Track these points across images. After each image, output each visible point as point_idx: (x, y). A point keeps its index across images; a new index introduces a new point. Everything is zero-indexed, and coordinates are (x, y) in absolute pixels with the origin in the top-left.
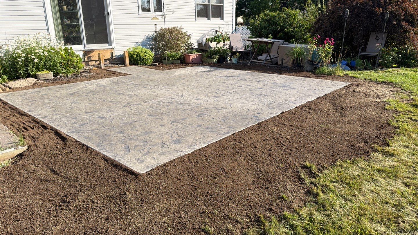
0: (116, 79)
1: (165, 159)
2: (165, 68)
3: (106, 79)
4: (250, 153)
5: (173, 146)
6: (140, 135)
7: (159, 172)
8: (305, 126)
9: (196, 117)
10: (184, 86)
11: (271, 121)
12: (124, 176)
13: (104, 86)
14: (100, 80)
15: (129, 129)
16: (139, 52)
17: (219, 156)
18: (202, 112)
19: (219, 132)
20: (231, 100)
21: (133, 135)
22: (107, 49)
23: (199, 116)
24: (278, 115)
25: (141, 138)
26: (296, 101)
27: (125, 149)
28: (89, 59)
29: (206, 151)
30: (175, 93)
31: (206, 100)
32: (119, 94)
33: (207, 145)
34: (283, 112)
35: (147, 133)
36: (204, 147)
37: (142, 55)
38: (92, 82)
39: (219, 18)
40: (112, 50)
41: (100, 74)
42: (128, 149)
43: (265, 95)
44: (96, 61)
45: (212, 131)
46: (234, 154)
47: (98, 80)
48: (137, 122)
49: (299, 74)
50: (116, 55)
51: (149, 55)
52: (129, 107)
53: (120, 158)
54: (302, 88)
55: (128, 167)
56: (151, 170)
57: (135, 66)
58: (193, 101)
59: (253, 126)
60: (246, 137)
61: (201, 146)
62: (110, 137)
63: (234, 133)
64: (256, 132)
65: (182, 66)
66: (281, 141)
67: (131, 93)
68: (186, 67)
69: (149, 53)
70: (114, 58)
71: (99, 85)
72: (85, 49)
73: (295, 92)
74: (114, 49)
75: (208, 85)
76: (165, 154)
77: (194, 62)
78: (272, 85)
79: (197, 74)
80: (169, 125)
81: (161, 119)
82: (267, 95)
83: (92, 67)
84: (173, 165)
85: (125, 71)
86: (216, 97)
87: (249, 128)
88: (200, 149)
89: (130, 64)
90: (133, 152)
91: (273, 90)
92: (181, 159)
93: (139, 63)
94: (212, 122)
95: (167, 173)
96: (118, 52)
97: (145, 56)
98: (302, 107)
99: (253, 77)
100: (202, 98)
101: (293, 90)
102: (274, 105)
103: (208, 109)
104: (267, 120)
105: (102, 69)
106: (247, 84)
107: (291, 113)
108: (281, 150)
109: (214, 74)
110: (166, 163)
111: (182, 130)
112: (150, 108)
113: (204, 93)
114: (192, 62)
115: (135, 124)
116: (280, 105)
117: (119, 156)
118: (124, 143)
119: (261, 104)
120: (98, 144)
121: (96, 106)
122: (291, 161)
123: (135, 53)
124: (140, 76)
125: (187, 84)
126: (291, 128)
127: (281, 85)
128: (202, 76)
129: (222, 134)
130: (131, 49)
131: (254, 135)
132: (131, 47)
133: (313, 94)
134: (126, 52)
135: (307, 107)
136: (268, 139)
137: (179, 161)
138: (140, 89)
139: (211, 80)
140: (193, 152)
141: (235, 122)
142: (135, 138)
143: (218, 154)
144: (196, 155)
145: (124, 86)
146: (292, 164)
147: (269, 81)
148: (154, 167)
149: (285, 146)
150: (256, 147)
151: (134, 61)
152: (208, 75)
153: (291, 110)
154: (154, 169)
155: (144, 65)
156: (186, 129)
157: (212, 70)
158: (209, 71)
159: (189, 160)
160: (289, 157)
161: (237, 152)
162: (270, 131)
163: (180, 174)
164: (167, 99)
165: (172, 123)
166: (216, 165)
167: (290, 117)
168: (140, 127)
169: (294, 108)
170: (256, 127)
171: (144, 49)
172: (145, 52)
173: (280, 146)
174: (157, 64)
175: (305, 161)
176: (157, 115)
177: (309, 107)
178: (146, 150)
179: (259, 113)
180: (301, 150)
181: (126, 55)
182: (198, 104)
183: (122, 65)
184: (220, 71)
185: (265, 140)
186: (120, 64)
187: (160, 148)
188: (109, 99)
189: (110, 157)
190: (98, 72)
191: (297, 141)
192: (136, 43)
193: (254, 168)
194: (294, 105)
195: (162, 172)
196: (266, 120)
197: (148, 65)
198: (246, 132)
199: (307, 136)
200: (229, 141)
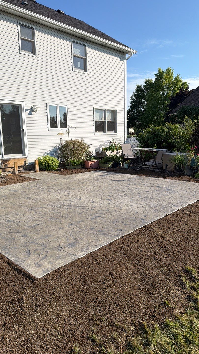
0: (27, 183)
1: (60, 264)
2: (68, 173)
3: (18, 184)
4: (137, 257)
5: (68, 250)
6: (41, 238)
7: (54, 277)
8: (186, 229)
9: (90, 219)
10: (83, 190)
11: (156, 224)
12: (23, 280)
13: (16, 191)
14: (13, 185)
15: (32, 232)
16: (47, 160)
17: (109, 260)
18: (96, 215)
19: (110, 234)
20: (122, 203)
21: (34, 238)
22: (22, 158)
23: (93, 219)
24: (162, 218)
25: (41, 241)
26: (178, 204)
27: (26, 252)
28: (6, 167)
29: (97, 254)
30: (75, 197)
31: (100, 203)
32: (27, 198)
33: (98, 248)
34: (166, 215)
35: (47, 236)
36: (96, 251)
37: (50, 162)
38: (6, 187)
39: (113, 132)
40: (25, 159)
41: (14, 179)
42: (29, 253)
43: (151, 198)
44: (12, 168)
45: (104, 234)
46: (122, 257)
47: (12, 185)
48: (39, 225)
49: (180, 178)
50: (29, 163)
51: (55, 162)
52: (34, 210)
53: (21, 262)
54: (183, 192)
55: (27, 272)
56: (47, 275)
57: (43, 172)
58: (90, 204)
59: (140, 229)
60: (133, 240)
61: (93, 249)
62: (14, 241)
63: (123, 236)
64: (142, 234)
65: (82, 171)
66: (165, 244)
67: (37, 197)
68: (86, 172)
69: (56, 161)
70: (27, 165)
71: (11, 190)
72: (3, 159)
73: (177, 196)
74: (27, 158)
75: (103, 188)
76: (61, 258)
77: (92, 167)
78: (157, 188)
79: (94, 178)
80: (67, 228)
81: (60, 222)
82: (153, 198)
83: (8, 173)
84: (67, 270)
85: (35, 176)
86: (109, 200)
87: (136, 231)
88: (92, 253)
89: (40, 170)
90: (33, 256)
91: (158, 194)
92: (74, 263)
93: (47, 169)
94: (104, 225)
95: (61, 278)
96: (30, 160)
97: (52, 163)
98: (183, 210)
99: (141, 180)
100: (97, 201)
101: (175, 193)
102: (159, 207)
103: (101, 212)
104: (153, 222)
105: (16, 175)
106: (136, 187)
107: (174, 216)
108: (165, 253)
109: (108, 178)
110: (61, 267)
111: (78, 233)
112: (52, 211)
113: (99, 196)
114: (91, 168)
115: (37, 227)
116: (164, 208)
117: (20, 260)
118: (26, 247)
119: (148, 207)
120: (4, 247)
121: (6, 209)
122: (173, 265)
123: (44, 161)
124: (47, 181)
125: (85, 187)
126: (174, 230)
127: (165, 189)
128: (98, 180)
129: (112, 237)
130: (41, 158)
131: (141, 237)
132: (41, 156)
133: (192, 197)
134: (36, 161)
135: (187, 210)
136: (153, 242)
137: (72, 265)
138: (45, 193)
139: (106, 184)
140: (86, 256)
141: (125, 225)
142: (36, 242)
143: (108, 258)
144: (88, 259)
145: (32, 190)
146: (174, 267)
147: (155, 184)
148: (50, 271)
149: (168, 249)
150: (142, 251)
151: (43, 167)
152: (103, 179)
153: (173, 213)
154: (49, 274)
155: (51, 170)
156: (81, 232)
157: (107, 175)
158: (104, 176)
159: (82, 265)
160: (172, 260)
161: (125, 256)
162: (155, 234)
163: (73, 278)
164: (67, 202)
165: (70, 226)
166: (105, 269)
167: (172, 220)
168: (41, 230)
169: (176, 210)
170: (143, 230)
171: (52, 158)
172: (52, 160)
173: (164, 249)
174: (62, 169)
175: (186, 265)
176: (57, 218)
177: (190, 210)
178: (44, 254)
179: (146, 216)
180: (182, 253)
181: (36, 163)
182: (93, 207)
183: (33, 171)
184: (113, 175)
185: (150, 243)
186: (31, 170)
187: (57, 252)
188: (18, 203)
189: (13, 260)
190: (12, 177)
191: (179, 243)
192: (45, 152)
193: (140, 272)
194: (176, 208)
195: (56, 276)
196: (151, 223)
197: (55, 171)
198: (134, 235)
199: (188, 239)
200: (118, 244)
